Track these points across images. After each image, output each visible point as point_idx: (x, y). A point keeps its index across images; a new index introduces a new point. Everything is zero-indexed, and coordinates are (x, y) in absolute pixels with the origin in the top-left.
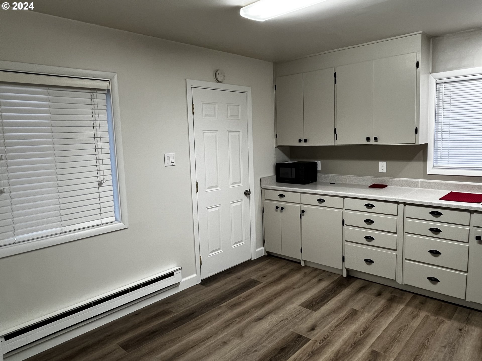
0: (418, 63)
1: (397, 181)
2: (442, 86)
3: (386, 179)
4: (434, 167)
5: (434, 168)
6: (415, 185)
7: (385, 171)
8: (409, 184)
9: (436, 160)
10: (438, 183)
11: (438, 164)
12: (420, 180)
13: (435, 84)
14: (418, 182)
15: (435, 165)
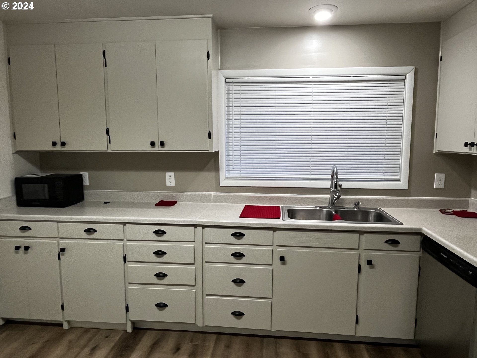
0: (208, 53)
1: (187, 195)
2: (232, 86)
3: (174, 193)
4: (227, 177)
5: (227, 179)
6: (207, 199)
7: (173, 184)
8: (202, 199)
9: (228, 170)
10: (231, 196)
11: (231, 174)
12: (213, 194)
13: (224, 83)
14: (210, 195)
15: (228, 176)
